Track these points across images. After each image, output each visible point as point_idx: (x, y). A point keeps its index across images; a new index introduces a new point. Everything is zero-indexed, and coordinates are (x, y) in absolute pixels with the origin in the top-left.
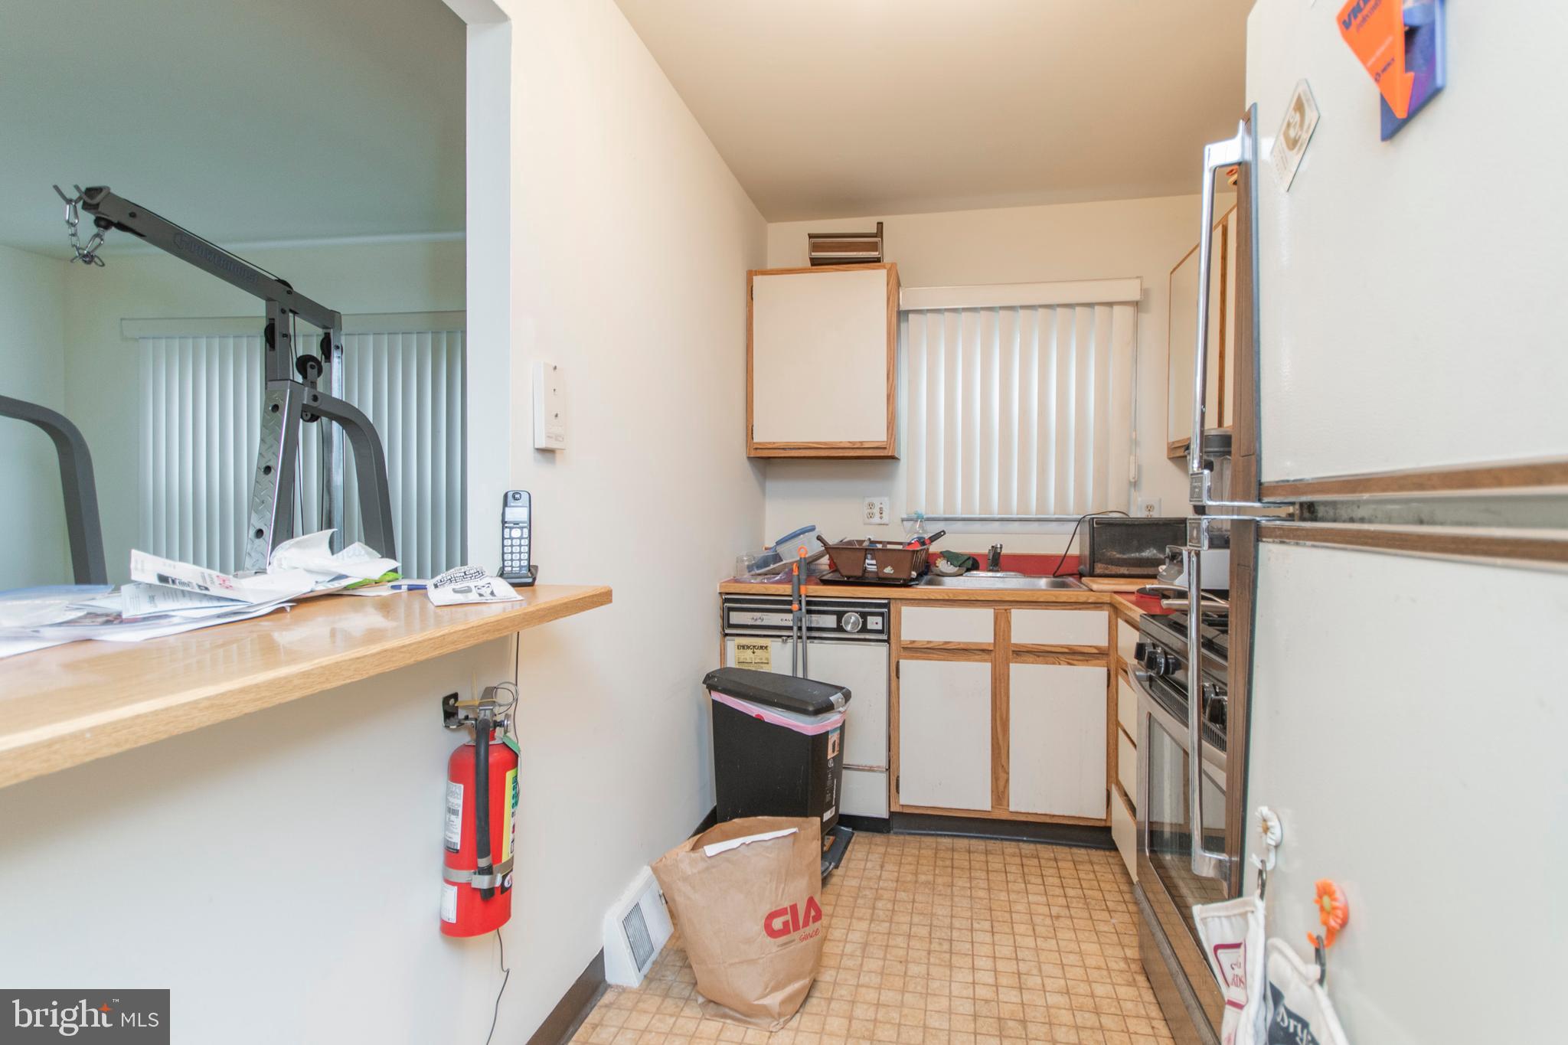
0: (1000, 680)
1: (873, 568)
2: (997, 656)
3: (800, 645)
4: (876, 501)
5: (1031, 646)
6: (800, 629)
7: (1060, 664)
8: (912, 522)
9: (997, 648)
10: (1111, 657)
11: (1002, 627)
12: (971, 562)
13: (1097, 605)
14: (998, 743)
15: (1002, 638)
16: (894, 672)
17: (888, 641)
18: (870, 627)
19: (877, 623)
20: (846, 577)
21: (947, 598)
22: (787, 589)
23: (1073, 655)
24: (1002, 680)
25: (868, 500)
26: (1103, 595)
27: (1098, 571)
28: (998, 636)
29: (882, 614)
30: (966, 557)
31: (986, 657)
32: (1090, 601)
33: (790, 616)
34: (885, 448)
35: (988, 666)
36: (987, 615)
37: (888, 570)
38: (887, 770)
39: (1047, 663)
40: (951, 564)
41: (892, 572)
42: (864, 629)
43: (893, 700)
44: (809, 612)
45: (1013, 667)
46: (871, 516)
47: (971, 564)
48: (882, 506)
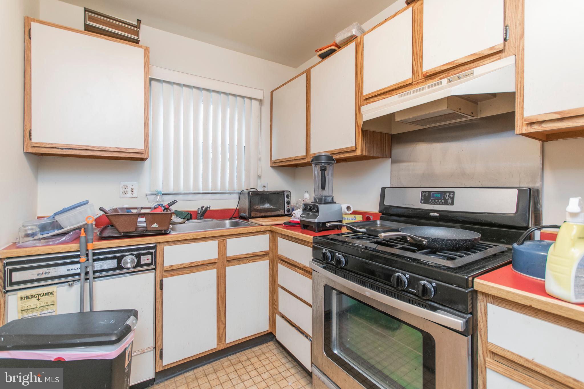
0: (220, 277)
1: (144, 225)
2: (219, 265)
3: (87, 285)
4: (129, 184)
5: (236, 256)
6: (87, 273)
7: (249, 263)
8: (154, 196)
9: (219, 261)
10: (270, 255)
11: (222, 249)
12: (189, 215)
13: (264, 232)
14: (220, 310)
15: (221, 255)
16: (159, 286)
17: (155, 269)
18: (142, 262)
19: (148, 259)
20: (123, 233)
21: (192, 238)
22: (74, 246)
23: (255, 257)
24: (222, 276)
25: (123, 183)
26: (267, 227)
27: (252, 215)
28: (219, 254)
29: (151, 253)
30: (187, 213)
31: (214, 266)
32: (262, 230)
33: (78, 266)
34: (142, 153)
35: (215, 271)
36: (214, 243)
37: (155, 226)
38: (154, 348)
39: (243, 264)
40: (179, 217)
41: (157, 226)
42: (138, 264)
43: (158, 304)
44: (94, 260)
45: (228, 269)
46: (125, 193)
47: (189, 216)
48: (133, 187)
